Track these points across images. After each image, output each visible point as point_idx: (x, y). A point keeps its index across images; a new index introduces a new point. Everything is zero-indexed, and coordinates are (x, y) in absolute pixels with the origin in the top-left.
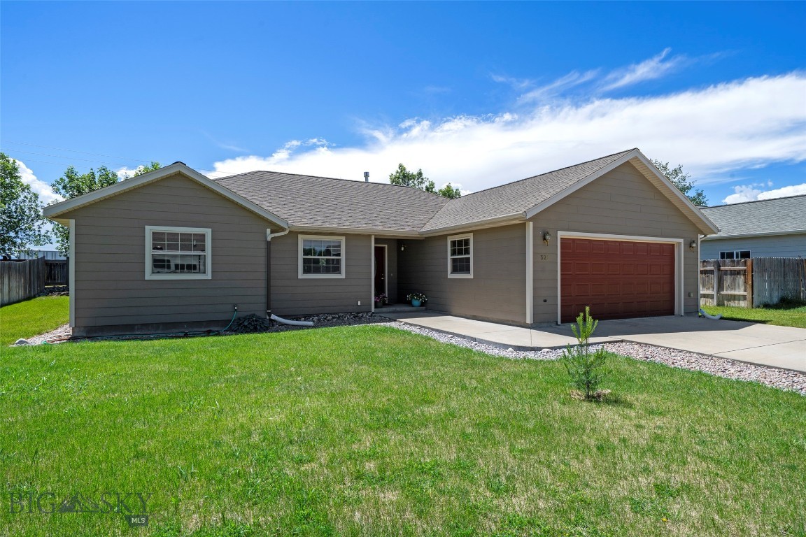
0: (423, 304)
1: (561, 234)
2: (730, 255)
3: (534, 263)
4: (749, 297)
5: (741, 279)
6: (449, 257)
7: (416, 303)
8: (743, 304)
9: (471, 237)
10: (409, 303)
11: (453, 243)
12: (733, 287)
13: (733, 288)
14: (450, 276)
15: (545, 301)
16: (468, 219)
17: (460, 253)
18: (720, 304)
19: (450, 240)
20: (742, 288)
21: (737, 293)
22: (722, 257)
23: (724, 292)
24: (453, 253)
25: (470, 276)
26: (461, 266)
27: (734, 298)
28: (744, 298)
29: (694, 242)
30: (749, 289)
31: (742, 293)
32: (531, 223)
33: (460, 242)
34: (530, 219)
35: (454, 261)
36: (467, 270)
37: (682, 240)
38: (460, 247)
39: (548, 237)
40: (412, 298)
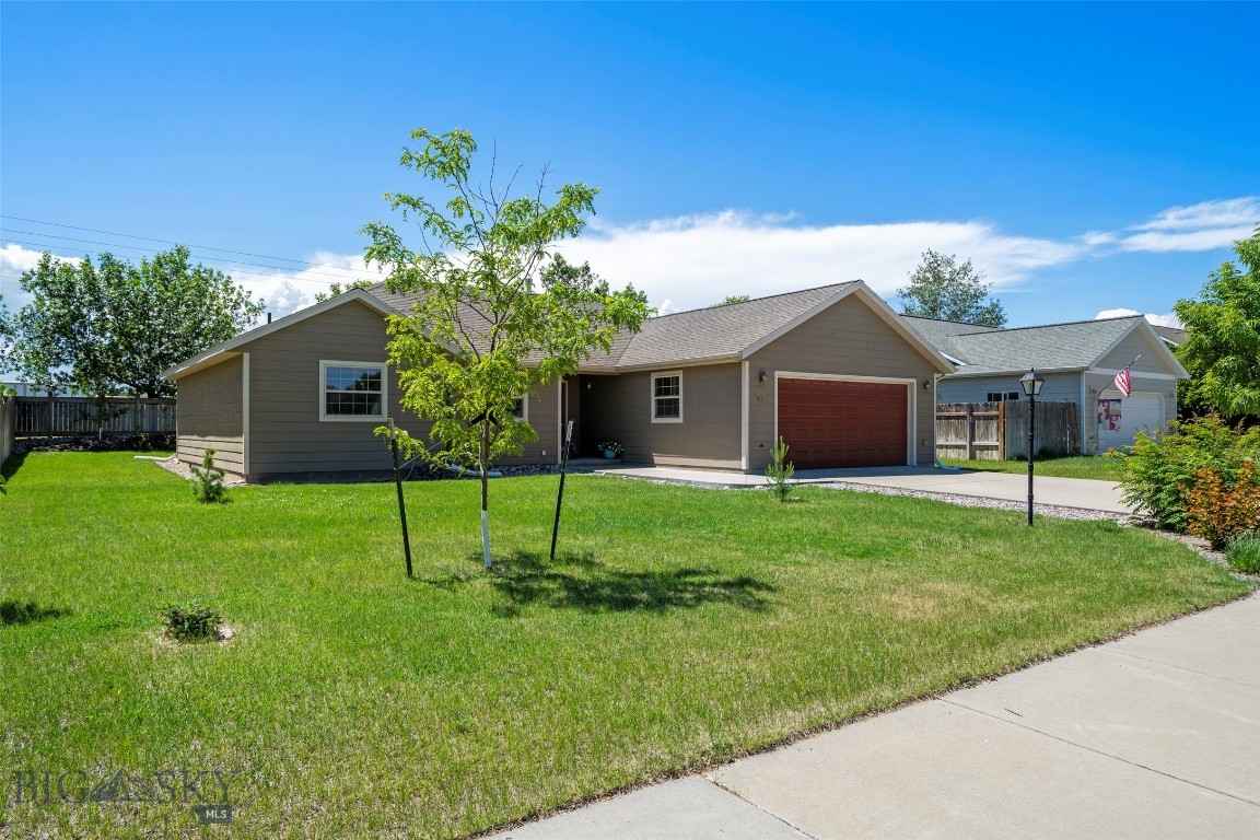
0: (618, 456)
1: (778, 374)
2: (998, 397)
3: (750, 404)
4: (1001, 447)
5: (994, 425)
6: (653, 398)
7: (610, 454)
8: (996, 455)
9: (680, 375)
10: (602, 455)
11: (659, 381)
12: (986, 436)
13: (987, 438)
14: (655, 420)
15: (762, 446)
16: (677, 354)
17: (667, 392)
18: (972, 457)
19: (654, 377)
20: (995, 438)
21: (990, 443)
22: (990, 400)
23: (976, 443)
24: (659, 393)
25: (680, 420)
26: (668, 409)
27: (988, 448)
28: (996, 447)
29: (928, 382)
30: (1001, 439)
31: (995, 443)
32: (747, 363)
33: (667, 381)
34: (746, 359)
35: (659, 402)
36: (676, 414)
37: (914, 381)
38: (666, 386)
39: (764, 378)
40: (606, 447)
